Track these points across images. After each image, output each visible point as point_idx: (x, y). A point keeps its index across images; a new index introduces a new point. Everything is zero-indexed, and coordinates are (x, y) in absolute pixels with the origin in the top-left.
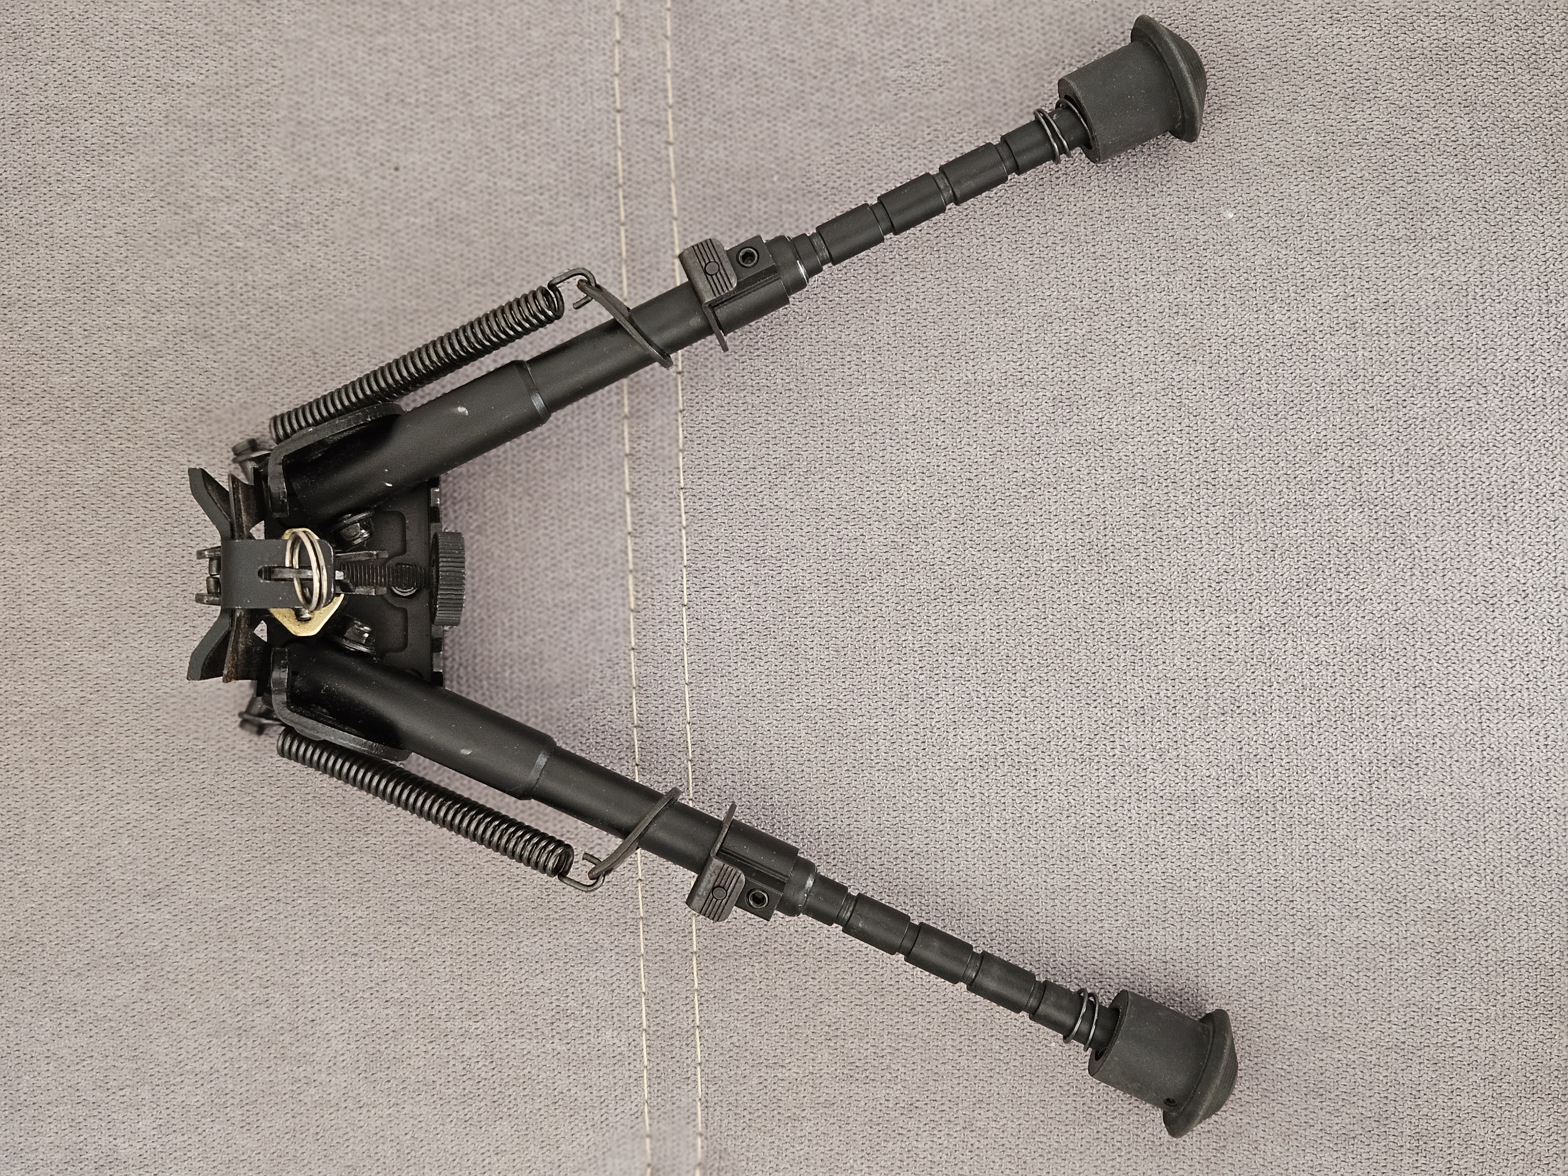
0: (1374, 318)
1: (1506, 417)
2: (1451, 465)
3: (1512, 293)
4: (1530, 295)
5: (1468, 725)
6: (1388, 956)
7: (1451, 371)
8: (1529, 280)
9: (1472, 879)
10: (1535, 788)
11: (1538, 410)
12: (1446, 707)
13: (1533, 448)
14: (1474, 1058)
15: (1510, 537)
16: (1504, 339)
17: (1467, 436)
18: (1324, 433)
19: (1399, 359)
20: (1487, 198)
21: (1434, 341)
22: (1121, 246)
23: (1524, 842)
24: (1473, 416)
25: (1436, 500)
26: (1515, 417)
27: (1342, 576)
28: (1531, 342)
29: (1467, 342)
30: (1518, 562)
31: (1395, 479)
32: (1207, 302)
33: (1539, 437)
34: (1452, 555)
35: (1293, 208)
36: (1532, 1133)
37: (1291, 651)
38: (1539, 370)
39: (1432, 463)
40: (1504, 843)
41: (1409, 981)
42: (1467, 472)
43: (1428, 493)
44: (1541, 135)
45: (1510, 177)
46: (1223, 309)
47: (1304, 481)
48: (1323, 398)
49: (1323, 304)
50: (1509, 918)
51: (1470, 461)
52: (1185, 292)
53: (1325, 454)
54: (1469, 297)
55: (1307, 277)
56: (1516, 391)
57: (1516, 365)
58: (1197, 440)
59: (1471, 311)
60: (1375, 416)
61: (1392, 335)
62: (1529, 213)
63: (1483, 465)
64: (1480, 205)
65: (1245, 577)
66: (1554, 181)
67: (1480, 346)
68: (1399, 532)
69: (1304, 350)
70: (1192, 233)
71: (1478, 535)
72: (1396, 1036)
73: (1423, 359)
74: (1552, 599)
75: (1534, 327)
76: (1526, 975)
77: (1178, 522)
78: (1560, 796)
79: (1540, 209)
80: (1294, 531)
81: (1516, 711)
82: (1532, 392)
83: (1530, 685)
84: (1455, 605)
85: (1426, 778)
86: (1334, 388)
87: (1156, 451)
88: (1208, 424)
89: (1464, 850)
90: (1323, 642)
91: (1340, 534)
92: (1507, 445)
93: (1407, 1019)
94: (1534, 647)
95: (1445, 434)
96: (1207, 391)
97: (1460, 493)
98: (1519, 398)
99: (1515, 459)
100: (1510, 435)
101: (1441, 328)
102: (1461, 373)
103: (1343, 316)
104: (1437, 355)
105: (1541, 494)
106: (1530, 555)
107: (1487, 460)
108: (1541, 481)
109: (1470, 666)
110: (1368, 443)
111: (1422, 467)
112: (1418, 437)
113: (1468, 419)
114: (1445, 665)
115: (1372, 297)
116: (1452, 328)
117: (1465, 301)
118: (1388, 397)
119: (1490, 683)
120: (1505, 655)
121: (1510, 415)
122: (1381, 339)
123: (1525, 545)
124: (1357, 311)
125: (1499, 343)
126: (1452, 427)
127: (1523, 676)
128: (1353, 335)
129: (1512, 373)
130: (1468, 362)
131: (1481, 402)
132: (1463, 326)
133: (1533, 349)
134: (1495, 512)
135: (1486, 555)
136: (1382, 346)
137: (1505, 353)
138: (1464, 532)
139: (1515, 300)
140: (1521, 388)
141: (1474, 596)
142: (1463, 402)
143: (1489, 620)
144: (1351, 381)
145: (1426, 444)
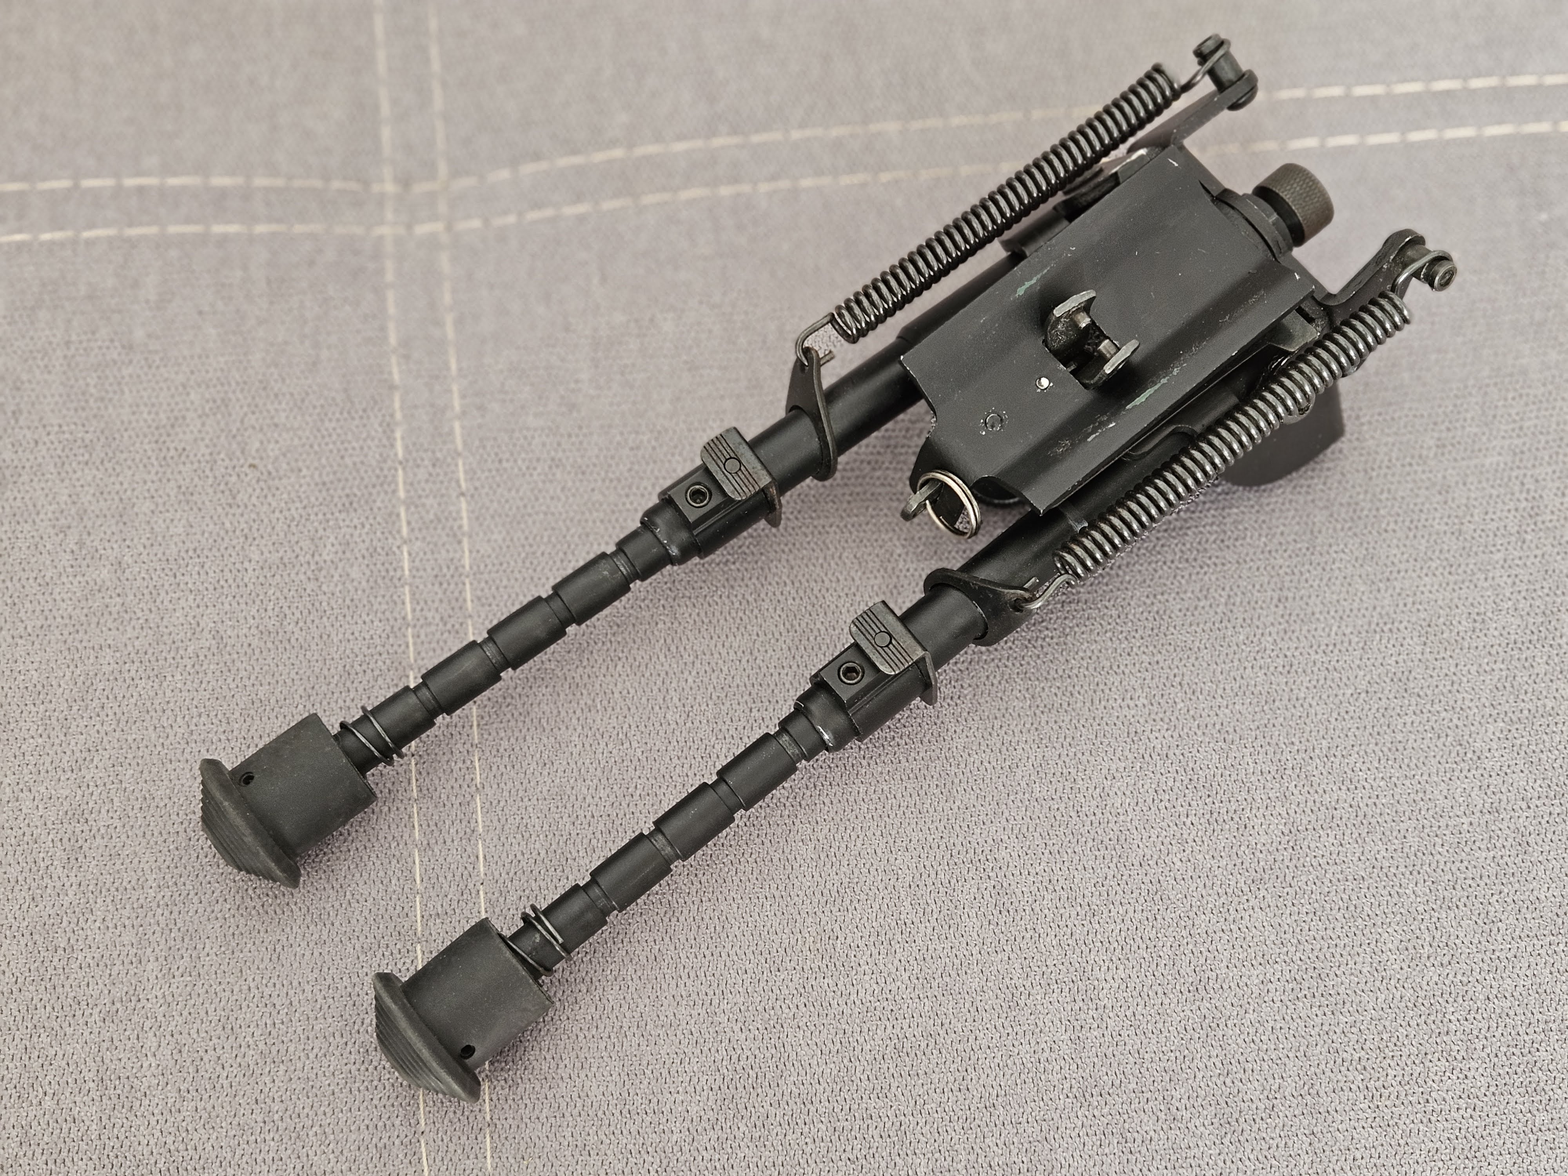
0: (1507, 832)
1: (1418, 989)
2: (1353, 929)
5: (1052, 968)
6: (777, 894)
7: (1462, 923)
9: (875, 986)
10: (988, 1051)
11: (1433, 1027)
13: (1387, 1024)
15: (1279, 1004)
16: (1509, 981)
17: (1390, 945)
18: (1367, 786)
19: (1466, 863)
21: (1493, 900)
22: (1538, 559)
23: (923, 1045)
24: (1413, 951)
25: (1311, 915)
26: (1420, 1000)
27: (1207, 816)
28: (1512, 1013)
29: (1499, 938)
30: (1251, 1016)
31: (1327, 867)
32: (1493, 652)
33: (1401, 1030)
34: (1249, 938)
37: (1114, 767)
38: (1480, 1025)
39: (1352, 908)
42: (1348, 949)
43: (1316, 905)
46: (1488, 669)
47: (1309, 768)
48: (1407, 782)
49: (1514, 776)
51: (1360, 951)
52: (1500, 628)
53: (1344, 788)
55: (1541, 756)
56: (1451, 1000)
57: (1481, 997)
58: (1336, 651)
59: (1535, 941)
60: (1396, 841)
61: (1492, 854)
65: (1192, 712)
67: (1497, 954)
68: (1267, 876)
69: (1457, 759)
71: (1276, 966)
72: (686, 912)
73: (1470, 890)
74: (1213, 1060)
75: (1529, 1015)
77: (1241, 637)
80: (1250, 761)
81: (1075, 1023)
82: (1452, 1018)
83: (1108, 1038)
84: (1190, 946)
85: (986, 923)
86: (1421, 795)
87: (1317, 610)
88: (1358, 662)
89: (908, 974)
90: (1128, 801)
91: (1254, 811)
92: (1386, 992)
93: (707, 919)
94: (1154, 1041)
95: (1388, 920)
96: (1394, 658)
97: (1322, 942)
98: (1444, 1004)
99: (1371, 1003)
100: (1398, 995)
101: (1509, 908)
102: (1461, 935)
103: (1504, 798)
104: (1477, 905)
105: (1335, 1037)
106: (1261, 1031)
107: (1365, 970)
108: (1350, 1035)
109: (1122, 967)
110: (1364, 835)
111: (1345, 897)
112: (1380, 890)
113: (1410, 946)
114: (1119, 938)
115: (1532, 828)
116: (1512, 920)
117: (1545, 932)
118: (1420, 854)
119: (1105, 991)
120: (1139, 1008)
121: (1422, 994)
122: (1485, 842)
123: (1271, 1023)
124: (1512, 813)
125: (1504, 975)
126: (1397, 928)
127: (1117, 1029)
128: (1485, 811)
129: (1470, 993)
130: (1475, 941)
131: (1432, 959)
132: (1517, 933)
133: (1504, 1016)
134: (1306, 984)
135: (1254, 977)
136: (1477, 844)
137: (1493, 983)
138: (1278, 951)
139: (1558, 991)
140: (1455, 1005)
141: (1204, 967)
142: (1428, 939)
143: (1178, 987)
144: (1431, 812)
145: (1373, 900)
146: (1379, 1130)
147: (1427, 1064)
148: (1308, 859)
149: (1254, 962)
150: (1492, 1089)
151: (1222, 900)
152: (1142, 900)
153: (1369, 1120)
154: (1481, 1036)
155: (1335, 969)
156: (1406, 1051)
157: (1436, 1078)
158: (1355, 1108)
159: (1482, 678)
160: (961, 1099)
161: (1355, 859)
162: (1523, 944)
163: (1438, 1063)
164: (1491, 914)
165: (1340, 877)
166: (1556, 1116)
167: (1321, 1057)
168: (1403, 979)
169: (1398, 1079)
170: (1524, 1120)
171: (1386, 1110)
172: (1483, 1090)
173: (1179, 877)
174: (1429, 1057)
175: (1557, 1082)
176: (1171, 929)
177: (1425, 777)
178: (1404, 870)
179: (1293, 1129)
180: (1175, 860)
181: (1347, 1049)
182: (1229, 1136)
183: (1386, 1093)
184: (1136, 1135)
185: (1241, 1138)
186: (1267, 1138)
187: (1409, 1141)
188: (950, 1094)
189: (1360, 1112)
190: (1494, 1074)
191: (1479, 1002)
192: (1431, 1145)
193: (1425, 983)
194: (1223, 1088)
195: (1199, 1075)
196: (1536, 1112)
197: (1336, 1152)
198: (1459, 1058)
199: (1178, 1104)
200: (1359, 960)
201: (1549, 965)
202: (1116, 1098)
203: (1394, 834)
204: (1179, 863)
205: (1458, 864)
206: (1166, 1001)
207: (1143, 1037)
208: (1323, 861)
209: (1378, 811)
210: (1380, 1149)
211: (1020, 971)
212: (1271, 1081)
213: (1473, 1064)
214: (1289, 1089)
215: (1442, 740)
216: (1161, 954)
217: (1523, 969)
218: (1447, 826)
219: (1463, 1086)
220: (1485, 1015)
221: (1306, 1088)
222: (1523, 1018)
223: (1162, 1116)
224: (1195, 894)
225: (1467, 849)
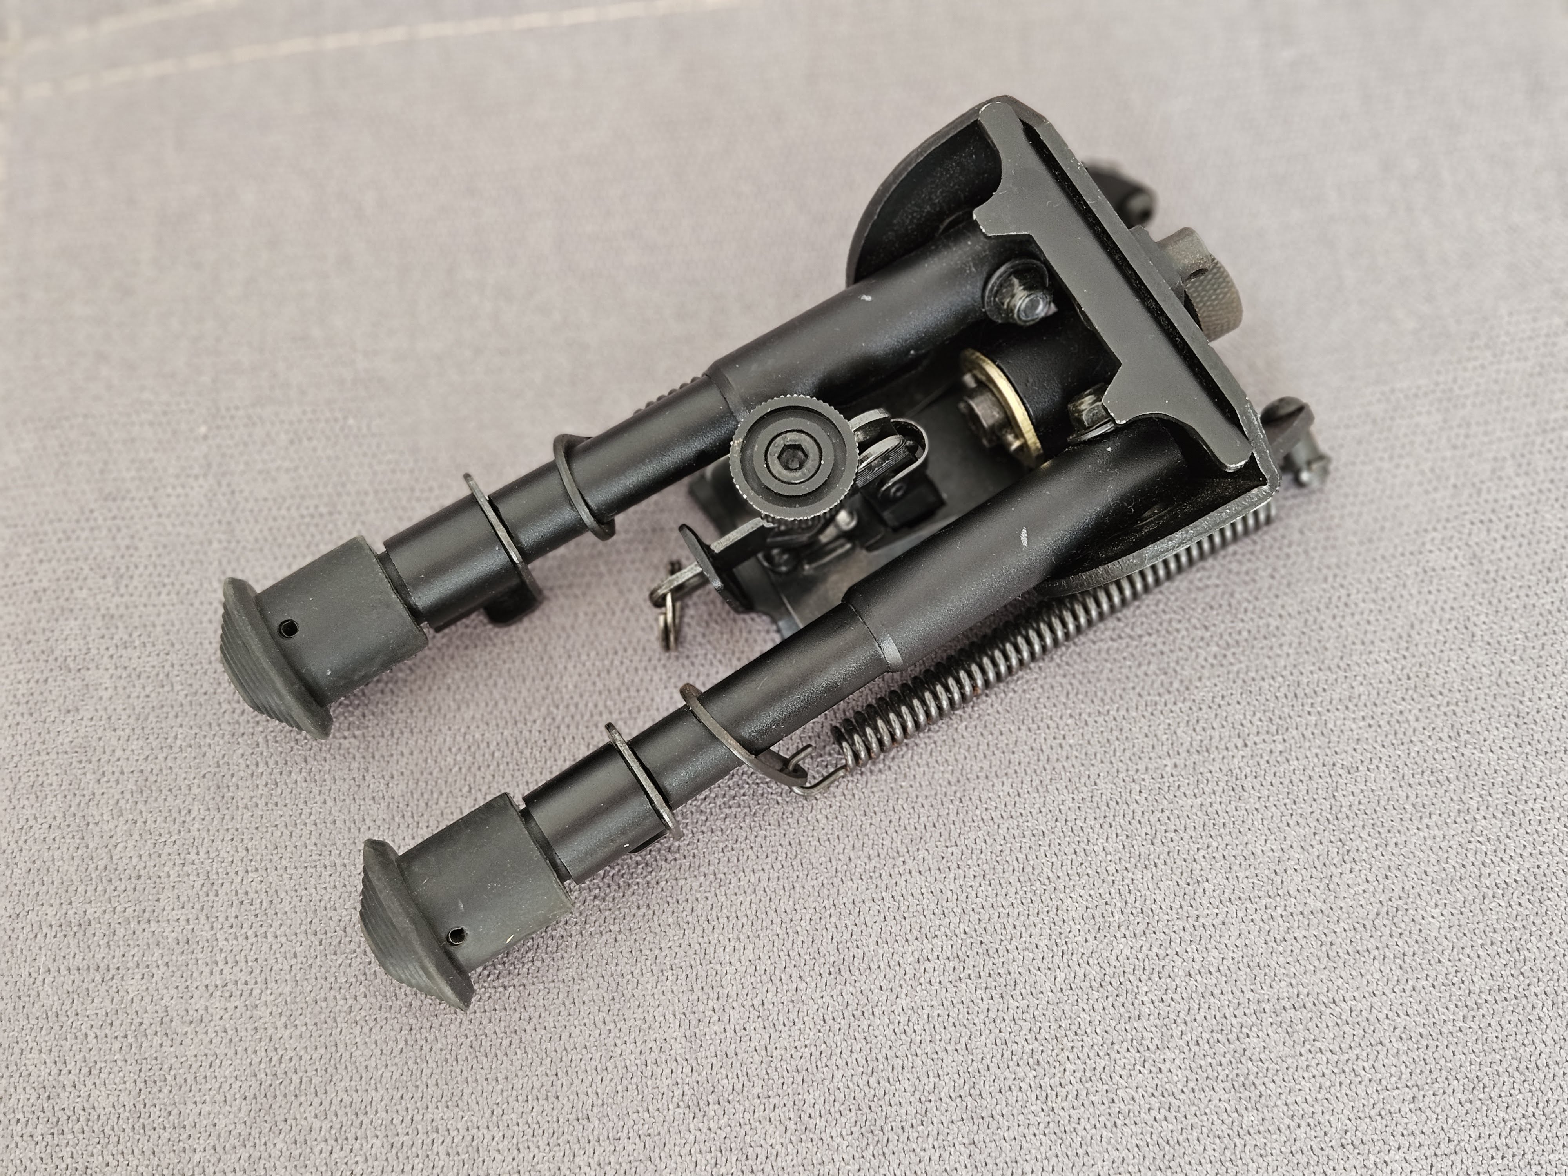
0: (1219, 775)
1: (1106, 966)
3: (1282, 960)
4: (1283, 984)
5: (667, 951)
7: (1161, 885)
8: (1304, 981)
10: (584, 1051)
11: (1122, 1010)
12: (690, 919)
13: (1067, 1008)
14: (197, 994)
15: (936, 986)
16: (1215, 953)
17: (1073, 913)
19: (1167, 813)
20: (1411, 912)
21: (1199, 856)
23: (506, 1043)
24: (1101, 920)
25: (979, 879)
26: (1107, 978)
28: (1217, 992)
29: (1205, 902)
30: (904, 1002)
31: (1001, 822)
33: (1083, 1015)
34: (904, 908)
35: (1355, 658)
36: (89, 1084)
38: (1178, 1007)
39: (1029, 869)
40: (503, 1013)
41: (303, 892)
42: (1022, 918)
43: (985, 867)
44: (1514, 983)
45: (1445, 942)
48: (1100, 720)
49: (1229, 708)
50: (397, 1027)
51: (1037, 920)
53: (1024, 728)
54: (1268, 900)
55: (1262, 683)
56: (1144, 978)
57: (1181, 973)
59: (1248, 904)
60: (1085, 789)
61: (1199, 801)
62: (1399, 972)
63: (1035, 940)
64: (1400, 902)
66: (1452, 1007)
67: (1202, 920)
68: (928, 835)
69: (1162, 690)
70: (1296, 536)
71: (935, 941)
73: (1171, 844)
74: (855, 1055)
75: (1238, 993)
76: (316, 1056)
78: (573, 1088)
79: (1408, 988)
81: (692, 1017)
82: (1145, 999)
83: (730, 1033)
84: (833, 919)
86: (1116, 733)
92: (1067, 970)
94: (785, 1035)
95: (1072, 883)
97: (991, 911)
98: (1136, 982)
99: (1048, 984)
100: (1081, 973)
101: (1218, 865)
102: (1159, 898)
103: (1216, 735)
104: (1180, 862)
105: (1003, 1026)
106: (914, 1018)
107: (1042, 944)
108: (1022, 1023)
109: (750, 947)
110: (1047, 781)
111: (1021, 857)
112: (1063, 847)
113: (1097, 914)
114: (749, 912)
115: (1248, 770)
116: (1221, 879)
117: (1261, 894)
118: (1112, 804)
119: (729, 976)
120: (769, 995)
121: (1110, 971)
122: (1192, 787)
123: (927, 1010)
124: (1225, 753)
125: (1209, 946)
126: (1082, 892)
127: (741, 1022)
128: (1192, 750)
129: (1168, 968)
130: (1176, 906)
131: (1123, 929)
132: (1226, 895)
133: (1207, 995)
134: (970, 962)
135: (908, 955)
136: (1182, 790)
137: (1196, 956)
138: (938, 922)
139: (1273, 964)
140: (1150, 983)
141: (849, 944)
142: (1119, 905)
143: (817, 968)
144: (1128, 754)
145: (1054, 859)
146: (1053, 1137)
147: (1114, 1055)
148: (978, 812)
149: (909, 937)
150: (1191, 1084)
151: (873, 863)
152: (778, 866)
153: (1042, 1126)
154: (1179, 1021)
155: (1005, 943)
156: (1088, 1041)
157: (1123, 1073)
158: (1025, 1111)
159: (1193, 596)
160: (548, 1109)
161: (1034, 812)
162: (1234, 908)
163: (1128, 1055)
164: (1197, 872)
165: (1016, 832)
166: (1268, 1116)
167: (986, 1050)
168: (1087, 953)
169: (1078, 1075)
170: (1228, 1121)
171: (1062, 1113)
172: (1180, 1086)
173: (823, 838)
174: (1116, 1047)
175: (1270, 1075)
176: (811, 899)
177: (1123, 712)
178: (1093, 823)
179: (950, 1138)
180: (819, 817)
181: (1017, 1039)
182: (871, 1148)
183: (1063, 1092)
184: (758, 1150)
185: (886, 1150)
186: (918, 1150)
187: (1089, 1149)
188: (535, 1103)
189: (1031, 1116)
190: (1193, 1066)
191: (1178, 980)
192: (1115, 1154)
193: (1114, 957)
194: (867, 1089)
195: (838, 1075)
196: (1243, 1112)
197: (1001, 1165)
198: (1152, 1047)
199: (811, 1111)
200: (1036, 931)
201: (1264, 934)
202: (737, 1105)
203: (1083, 781)
204: (824, 821)
205: (1158, 814)
206: (802, 986)
207: (772, 1031)
208: (996, 815)
209: (1064, 754)
210: (1054, 1160)
211: (629, 955)
212: (924, 1080)
213: (1169, 1055)
214: (946, 1089)
215: (1144, 668)
216: (799, 929)
217: (1233, 938)
218: (1147, 769)
219: (1156, 1081)
220: (1185, 995)
221: (967, 1087)
222: (1231, 997)
223: (791, 1126)
224: (841, 857)
225: (1170, 796)
